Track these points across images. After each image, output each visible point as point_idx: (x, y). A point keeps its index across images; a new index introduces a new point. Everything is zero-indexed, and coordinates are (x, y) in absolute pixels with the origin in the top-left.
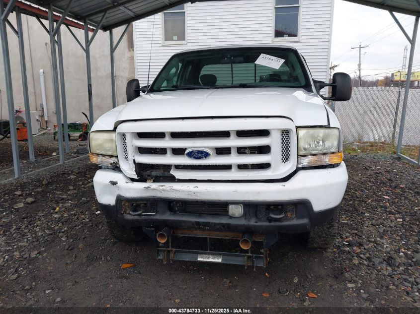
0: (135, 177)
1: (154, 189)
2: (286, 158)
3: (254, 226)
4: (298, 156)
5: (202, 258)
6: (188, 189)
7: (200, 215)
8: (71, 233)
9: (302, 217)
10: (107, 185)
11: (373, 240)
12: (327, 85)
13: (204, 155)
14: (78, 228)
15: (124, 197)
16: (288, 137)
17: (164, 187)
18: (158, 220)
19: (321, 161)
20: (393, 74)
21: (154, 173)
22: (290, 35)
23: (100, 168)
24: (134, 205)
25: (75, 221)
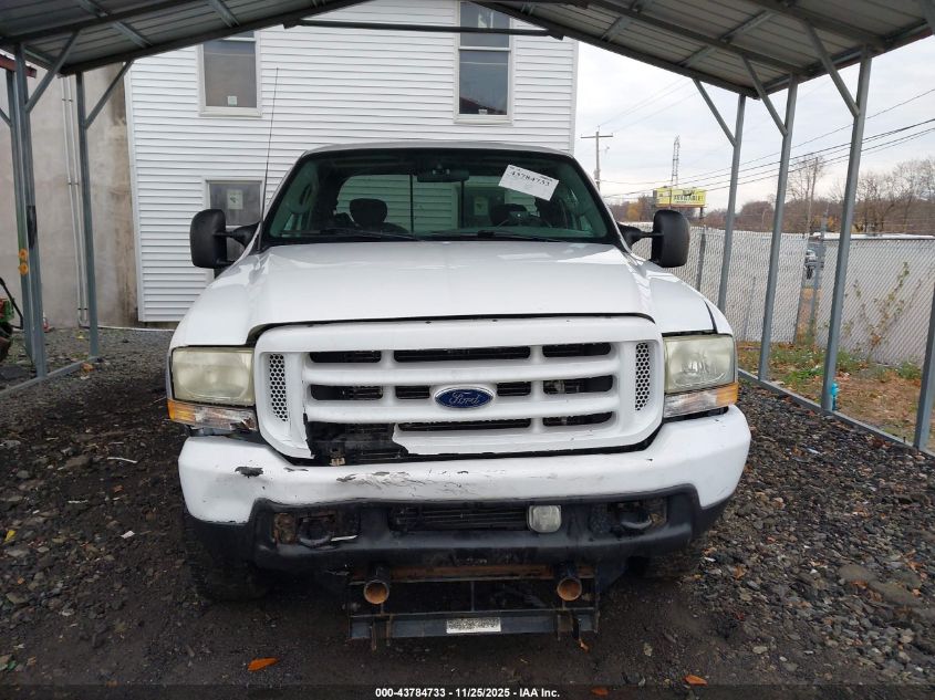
0: (308, 455)
1: (362, 483)
2: (642, 399)
3: (588, 549)
4: (665, 394)
5: (455, 626)
6: (446, 477)
7: (465, 533)
8: (79, 595)
9: (680, 523)
10: (228, 478)
11: (753, 547)
12: (646, 235)
13: (478, 398)
14: (90, 580)
15: (281, 504)
16: (647, 355)
17: (387, 476)
18: (364, 553)
19: (704, 403)
20: (655, 193)
21: (350, 444)
22: (491, 111)
23: (193, 433)
24: (305, 521)
25: (73, 562)
